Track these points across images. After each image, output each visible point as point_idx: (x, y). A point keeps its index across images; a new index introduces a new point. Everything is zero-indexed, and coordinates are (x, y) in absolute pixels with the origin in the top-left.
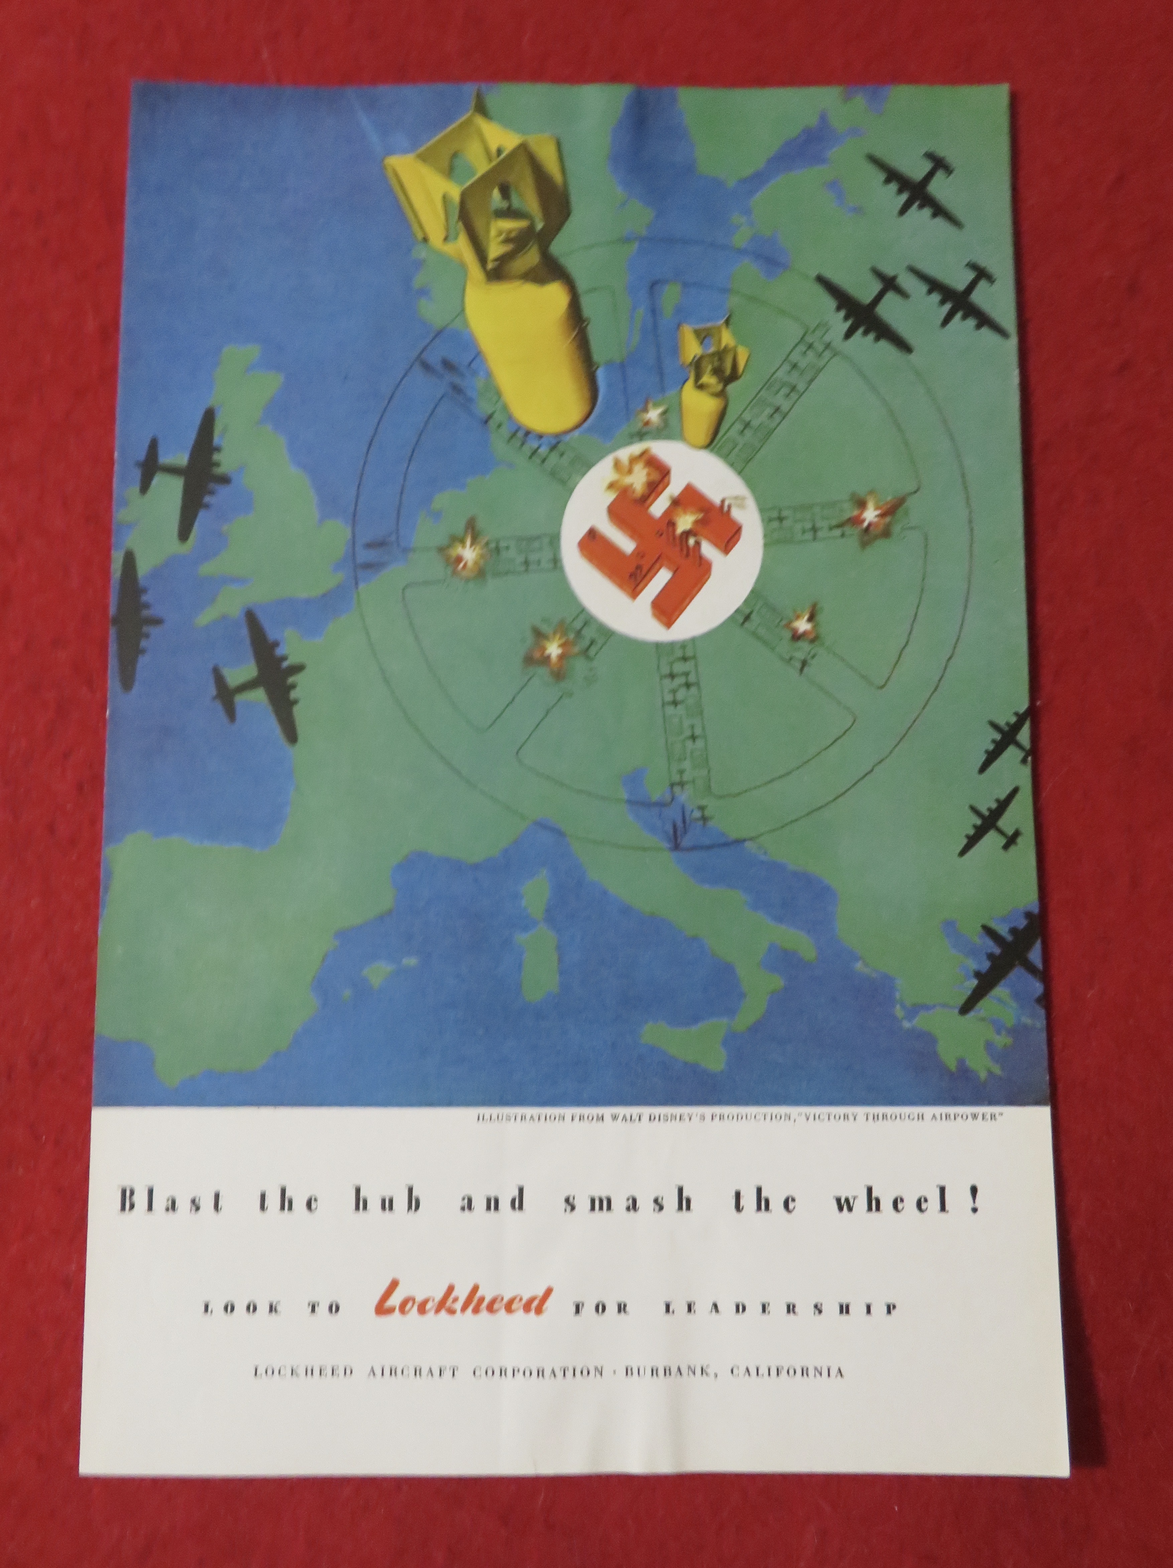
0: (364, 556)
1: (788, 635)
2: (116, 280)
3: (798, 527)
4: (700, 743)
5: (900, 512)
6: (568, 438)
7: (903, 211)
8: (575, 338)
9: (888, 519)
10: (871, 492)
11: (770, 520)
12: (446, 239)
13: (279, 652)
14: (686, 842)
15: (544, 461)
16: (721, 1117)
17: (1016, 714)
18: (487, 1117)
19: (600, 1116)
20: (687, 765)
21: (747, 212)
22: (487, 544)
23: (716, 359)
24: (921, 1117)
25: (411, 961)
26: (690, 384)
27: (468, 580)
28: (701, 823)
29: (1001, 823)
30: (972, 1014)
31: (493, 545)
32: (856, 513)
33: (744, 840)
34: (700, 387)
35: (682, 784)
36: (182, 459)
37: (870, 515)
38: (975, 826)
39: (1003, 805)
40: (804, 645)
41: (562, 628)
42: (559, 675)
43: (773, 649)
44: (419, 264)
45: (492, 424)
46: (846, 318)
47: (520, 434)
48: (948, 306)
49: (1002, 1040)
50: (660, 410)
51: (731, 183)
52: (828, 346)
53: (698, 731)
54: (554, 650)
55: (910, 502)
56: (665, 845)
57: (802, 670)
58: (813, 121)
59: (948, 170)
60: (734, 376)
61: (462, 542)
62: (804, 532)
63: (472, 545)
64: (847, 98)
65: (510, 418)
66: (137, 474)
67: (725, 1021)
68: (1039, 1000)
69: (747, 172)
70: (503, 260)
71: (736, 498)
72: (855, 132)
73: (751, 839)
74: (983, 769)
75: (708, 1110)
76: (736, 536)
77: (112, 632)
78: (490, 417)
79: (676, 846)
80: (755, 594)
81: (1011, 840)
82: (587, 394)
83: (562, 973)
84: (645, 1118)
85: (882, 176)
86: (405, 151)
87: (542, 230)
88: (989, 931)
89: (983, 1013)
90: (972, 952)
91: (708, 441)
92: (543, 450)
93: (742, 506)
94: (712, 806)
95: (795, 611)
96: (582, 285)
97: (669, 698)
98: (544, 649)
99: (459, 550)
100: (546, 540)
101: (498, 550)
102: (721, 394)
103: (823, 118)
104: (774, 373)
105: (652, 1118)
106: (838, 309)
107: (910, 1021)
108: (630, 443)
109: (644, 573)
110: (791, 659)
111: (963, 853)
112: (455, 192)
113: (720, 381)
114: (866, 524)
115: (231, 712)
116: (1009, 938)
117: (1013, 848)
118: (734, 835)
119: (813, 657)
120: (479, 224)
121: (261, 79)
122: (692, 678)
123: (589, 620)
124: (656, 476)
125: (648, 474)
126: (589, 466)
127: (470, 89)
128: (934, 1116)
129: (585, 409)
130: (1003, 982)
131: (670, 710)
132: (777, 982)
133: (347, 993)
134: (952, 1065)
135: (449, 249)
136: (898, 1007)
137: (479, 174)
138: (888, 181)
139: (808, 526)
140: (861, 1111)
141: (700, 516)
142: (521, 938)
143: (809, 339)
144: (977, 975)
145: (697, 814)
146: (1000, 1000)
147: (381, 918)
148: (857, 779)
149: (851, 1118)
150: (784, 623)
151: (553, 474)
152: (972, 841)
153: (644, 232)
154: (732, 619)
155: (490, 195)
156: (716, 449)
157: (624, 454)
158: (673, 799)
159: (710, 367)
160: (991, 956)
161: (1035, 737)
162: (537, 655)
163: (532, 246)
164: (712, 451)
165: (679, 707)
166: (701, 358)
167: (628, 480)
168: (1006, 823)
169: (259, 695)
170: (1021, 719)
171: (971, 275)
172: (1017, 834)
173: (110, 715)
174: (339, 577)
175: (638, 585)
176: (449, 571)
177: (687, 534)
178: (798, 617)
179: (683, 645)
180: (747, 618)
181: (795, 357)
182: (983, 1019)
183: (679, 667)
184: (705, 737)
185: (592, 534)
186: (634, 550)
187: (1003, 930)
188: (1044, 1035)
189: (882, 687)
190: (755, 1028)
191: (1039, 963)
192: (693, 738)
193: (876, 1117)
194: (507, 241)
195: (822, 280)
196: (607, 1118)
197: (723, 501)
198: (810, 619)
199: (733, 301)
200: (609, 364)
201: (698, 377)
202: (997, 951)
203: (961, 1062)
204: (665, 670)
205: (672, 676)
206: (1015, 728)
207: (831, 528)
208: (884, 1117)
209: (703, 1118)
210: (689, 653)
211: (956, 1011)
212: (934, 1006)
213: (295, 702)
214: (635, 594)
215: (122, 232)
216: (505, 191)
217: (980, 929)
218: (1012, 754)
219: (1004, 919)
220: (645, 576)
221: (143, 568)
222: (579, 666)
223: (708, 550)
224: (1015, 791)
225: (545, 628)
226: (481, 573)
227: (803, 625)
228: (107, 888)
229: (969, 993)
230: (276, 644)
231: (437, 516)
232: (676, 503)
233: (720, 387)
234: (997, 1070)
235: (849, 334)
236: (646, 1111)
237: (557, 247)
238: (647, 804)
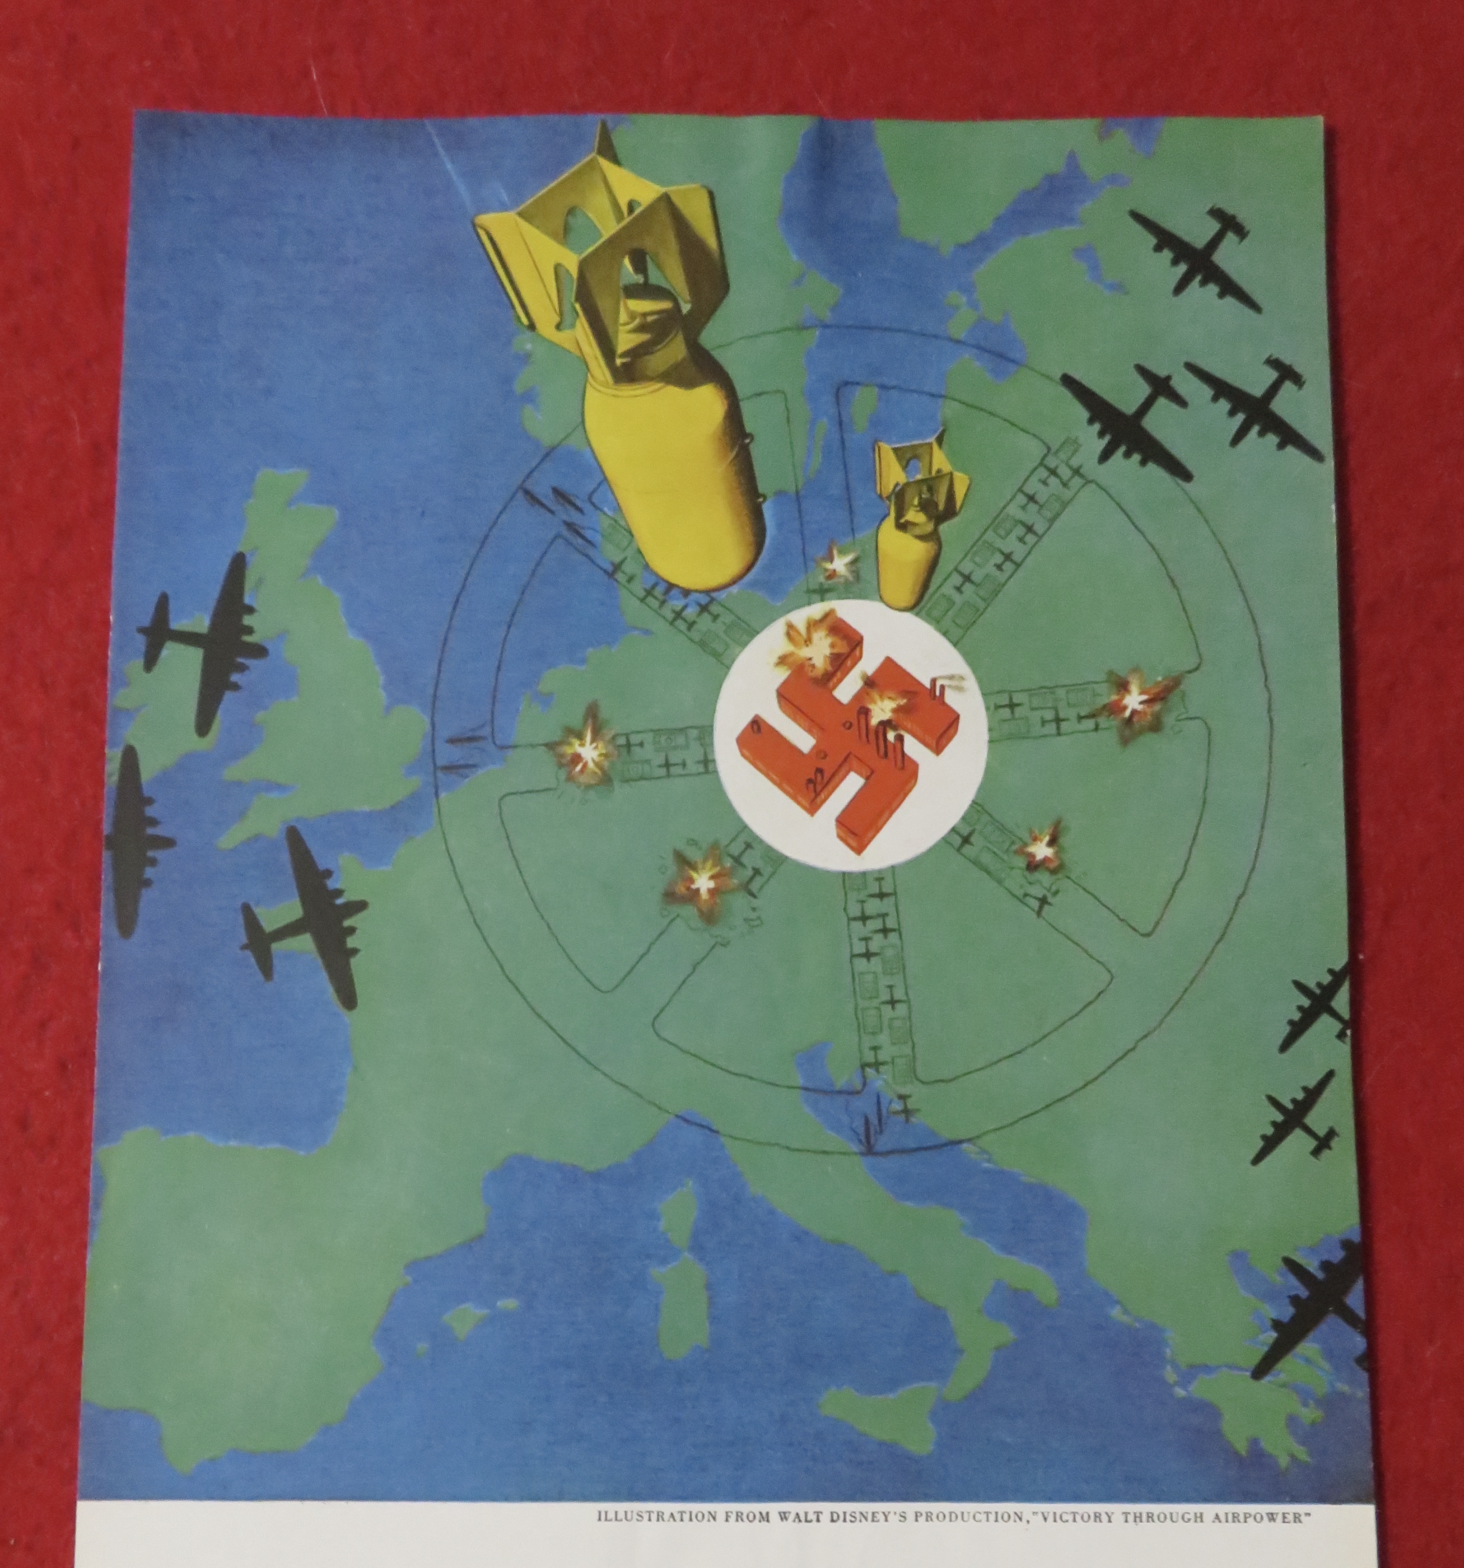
0: (447, 754)
1: (1021, 862)
2: (114, 382)
3: (1036, 716)
4: (901, 1009)
5: (1174, 698)
6: (722, 595)
7: (1180, 288)
8: (731, 462)
9: (1157, 707)
10: (1136, 670)
11: (998, 707)
12: (558, 327)
13: (332, 884)
14: (883, 1143)
15: (691, 625)
16: (929, 1516)
17: (1331, 971)
18: (611, 1515)
19: (764, 1514)
20: (883, 1039)
21: (968, 289)
22: (614, 738)
23: (925, 489)
24: (1199, 1518)
25: (509, 1304)
26: (890, 522)
27: (589, 787)
28: (902, 1117)
29: (1310, 1120)
30: (1268, 1378)
31: (622, 741)
32: (1114, 697)
33: (961, 1142)
34: (902, 526)
35: (877, 1065)
36: (201, 623)
37: (1133, 700)
38: (1274, 1124)
39: (1313, 1095)
40: (1043, 877)
41: (715, 852)
42: (709, 917)
43: (1000, 882)
44: (525, 359)
45: (620, 576)
46: (1101, 434)
47: (659, 591)
48: (1240, 417)
49: (1310, 1414)
50: (849, 558)
51: (947, 249)
52: (1077, 472)
53: (899, 994)
54: (703, 882)
55: (1189, 684)
56: (855, 1148)
57: (1039, 913)
58: (1056, 165)
59: (1241, 232)
60: (950, 511)
61: (580, 736)
62: (1044, 722)
63: (593, 740)
64: (1104, 135)
65: (647, 566)
66: (141, 642)
67: (933, 1385)
68: (1359, 1361)
69: (968, 236)
70: (636, 353)
71: (951, 677)
72: (1114, 179)
73: (969, 1140)
74: (1285, 1047)
75: (910, 1508)
76: (952, 731)
77: (106, 856)
78: (617, 567)
79: (869, 1150)
80: (977, 807)
81: (1323, 1143)
82: (750, 538)
83: (714, 1319)
84: (825, 1518)
85: (1153, 241)
86: (504, 208)
87: (690, 312)
88: (1292, 1265)
89: (1283, 1377)
90: (1269, 1295)
91: (913, 602)
92: (691, 612)
93: (960, 689)
94: (918, 1095)
95: (1031, 832)
96: (742, 390)
97: (860, 948)
98: (692, 881)
99: (576, 747)
100: (694, 733)
101: (628, 745)
102: (933, 537)
103: (1072, 158)
104: (1004, 507)
105: (835, 1517)
106: (1091, 421)
107: (1184, 1387)
108: (809, 604)
109: (826, 780)
110: (1026, 895)
111: (1258, 1159)
112: (571, 262)
113: (930, 517)
114: (1127, 713)
115: (266, 967)
116: (1320, 1275)
117: (1326, 1153)
118: (947, 1134)
119: (1056, 893)
120: (603, 304)
121: (310, 109)
122: (891, 923)
123: (752, 842)
124: (842, 648)
125: (832, 646)
126: (753, 633)
127: (592, 122)
128: (1217, 1517)
129: (749, 557)
130: (1311, 1335)
131: (861, 964)
132: (1006, 1334)
133: (422, 1347)
134: (1242, 1447)
135: (562, 338)
136: (1169, 1368)
137: (606, 235)
138: (1158, 248)
139: (1049, 715)
140: (1117, 1509)
141: (903, 702)
142: (657, 1272)
143: (1051, 462)
144: (1277, 1325)
145: (897, 1106)
146: (1308, 1361)
147: (468, 1246)
148: (1115, 1058)
149: (1104, 1518)
150: (1015, 847)
151: (703, 644)
152: (1270, 1144)
153: (827, 316)
154: (945, 840)
155: (620, 264)
156: (923, 612)
157: (800, 617)
158: (865, 1084)
159: (916, 502)
160: (1295, 1300)
161: (1355, 1003)
162: (681, 889)
163: (676, 335)
164: (917, 614)
165: (873, 960)
166: (907, 484)
167: (805, 652)
168: (1316, 1119)
169: (305, 942)
170: (1337, 977)
171: (1272, 375)
172: (1331, 1133)
173: (104, 968)
174: (415, 782)
175: (817, 794)
176: (563, 774)
177: (885, 725)
178: (1035, 839)
179: (879, 877)
180: (966, 840)
181: (1033, 487)
182: (1284, 1385)
183: (873, 906)
184: (908, 1001)
185: (757, 724)
186: (814, 747)
187: (1312, 1266)
188: (1366, 1408)
189: (1148, 935)
190: (974, 1397)
191: (1361, 1312)
192: (893, 1002)
193: (1138, 1518)
194: (642, 328)
195: (1068, 381)
196: (774, 1517)
197: (934, 681)
198: (1052, 843)
199: (949, 410)
200: (780, 494)
201: (900, 514)
202: (1304, 1293)
203: (1254, 1443)
204: (855, 910)
205: (864, 918)
206: (1330, 991)
207: (1080, 718)
208: (1150, 1517)
209: (903, 1517)
210: (887, 888)
211: (1248, 1374)
212: (1218, 1367)
213: (355, 951)
214: (812, 808)
215: (121, 316)
216: (640, 261)
217: (1280, 1263)
218: (1326, 1025)
219: (1313, 1250)
220: (828, 783)
221: (148, 771)
222: (739, 902)
223: (913, 747)
224: (1330, 1075)
225: (693, 854)
226: (605, 779)
227: (1041, 850)
228: (98, 1206)
229: (1266, 1349)
230: (328, 873)
231: (546, 700)
232: (870, 683)
233: (930, 527)
234: (1302, 1454)
235: (1105, 456)
236: (826, 1507)
237: (709, 338)
238: (830, 1092)
